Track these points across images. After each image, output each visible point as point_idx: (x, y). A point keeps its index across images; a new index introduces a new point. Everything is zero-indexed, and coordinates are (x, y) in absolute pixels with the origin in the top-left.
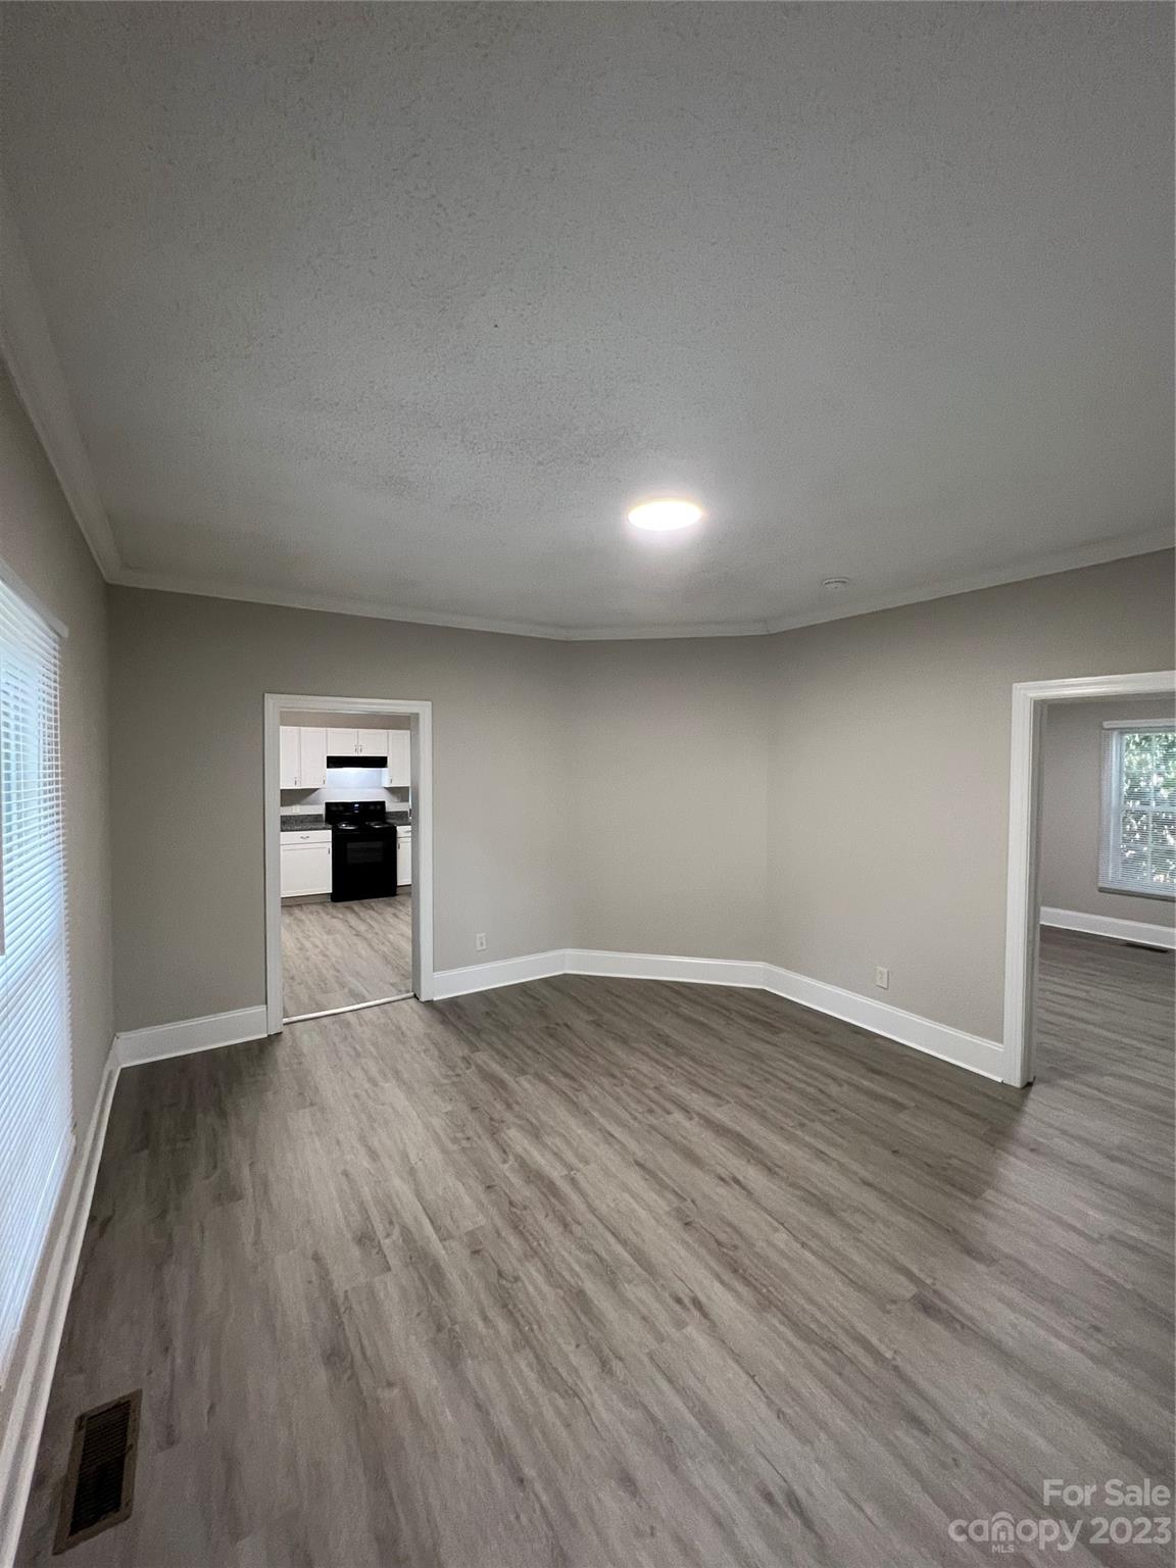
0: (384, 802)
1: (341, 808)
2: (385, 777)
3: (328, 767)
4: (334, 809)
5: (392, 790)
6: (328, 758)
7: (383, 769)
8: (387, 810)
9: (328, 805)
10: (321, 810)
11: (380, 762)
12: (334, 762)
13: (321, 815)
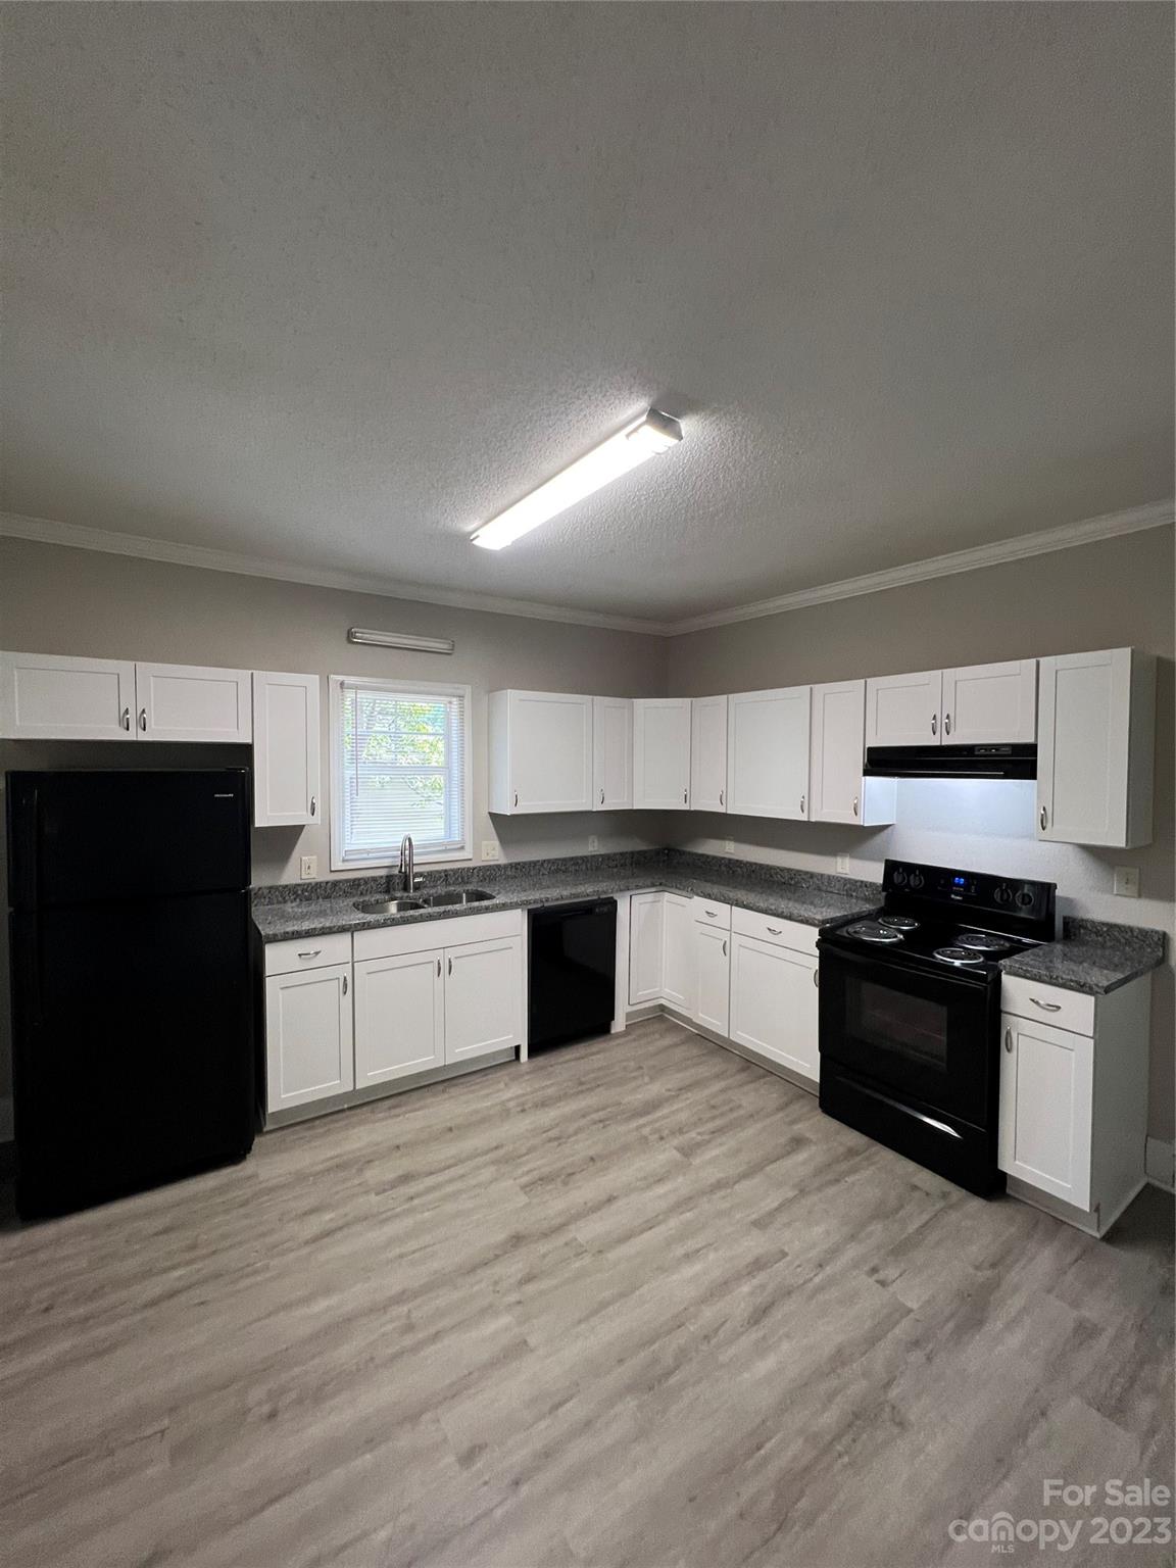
3: (872, 772)
6: (873, 751)
9: (892, 867)
11: (1015, 762)
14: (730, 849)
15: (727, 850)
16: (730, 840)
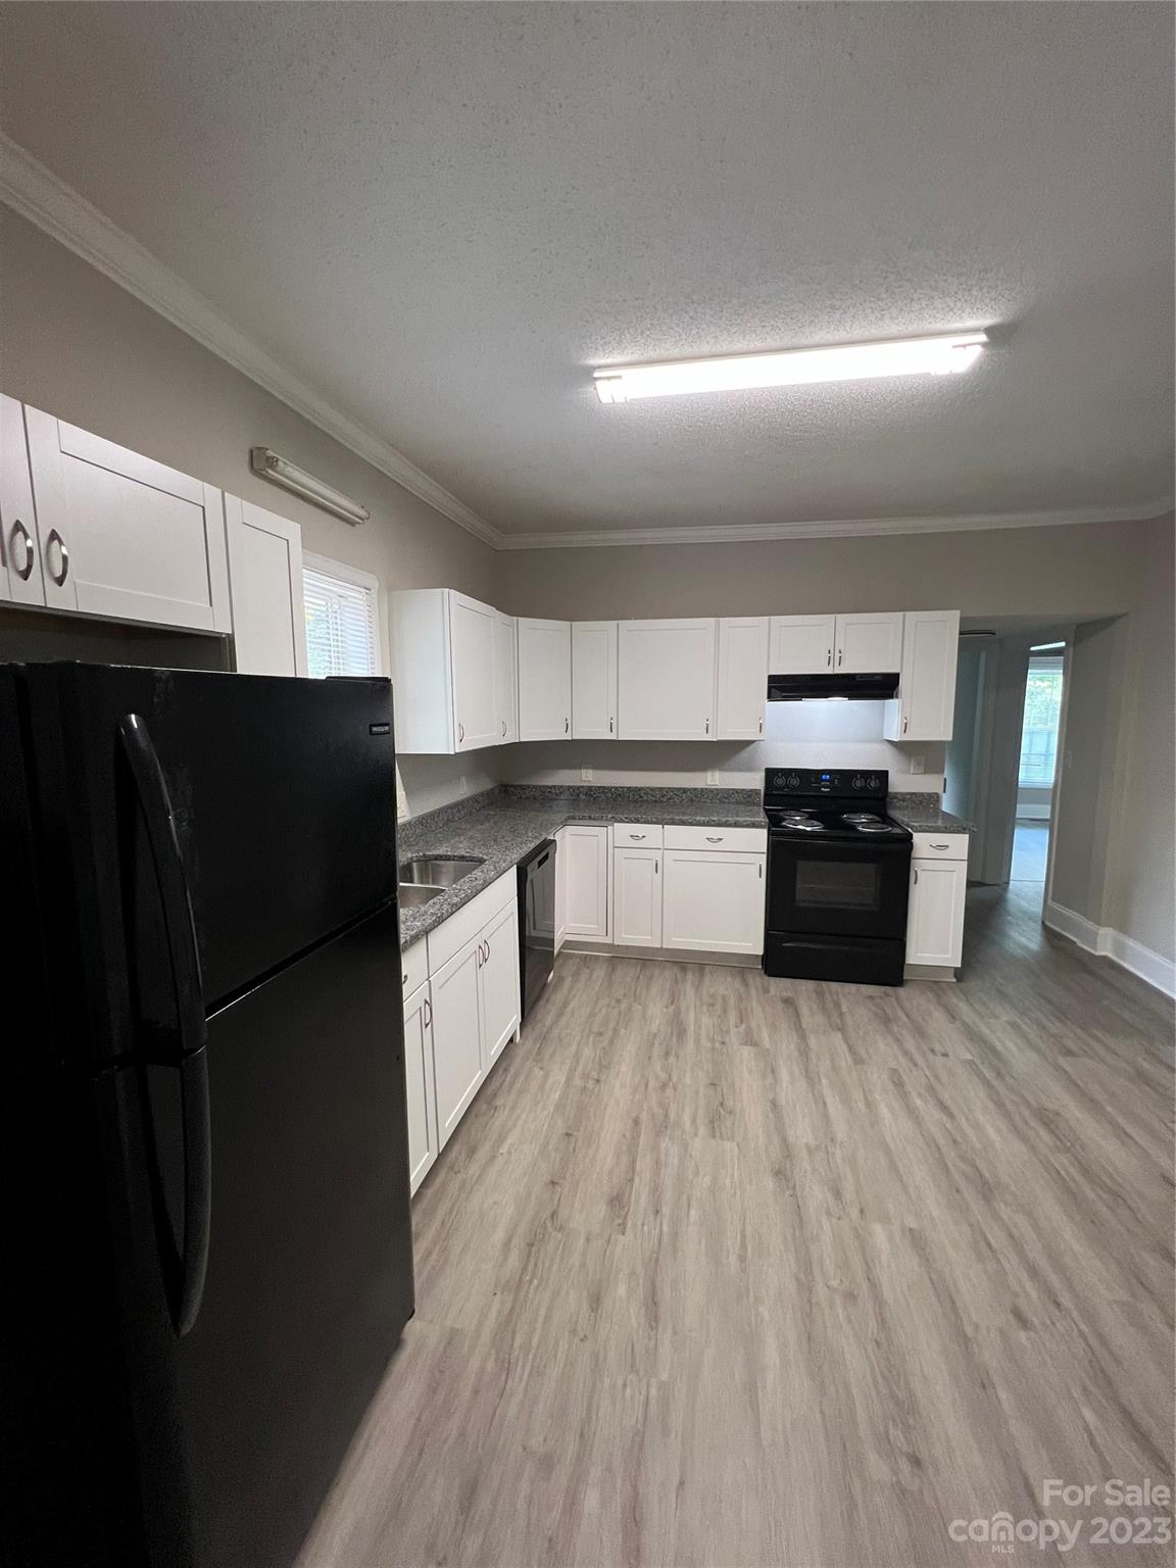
0: (885, 773)
1: (795, 782)
2: (891, 718)
3: (770, 697)
4: (780, 782)
5: (905, 748)
6: (772, 679)
7: (888, 702)
8: (891, 789)
9: (771, 774)
10: (756, 781)
11: (881, 687)
12: (786, 687)
13: (756, 792)
14: (589, 777)
15: (584, 778)
16: (586, 768)
